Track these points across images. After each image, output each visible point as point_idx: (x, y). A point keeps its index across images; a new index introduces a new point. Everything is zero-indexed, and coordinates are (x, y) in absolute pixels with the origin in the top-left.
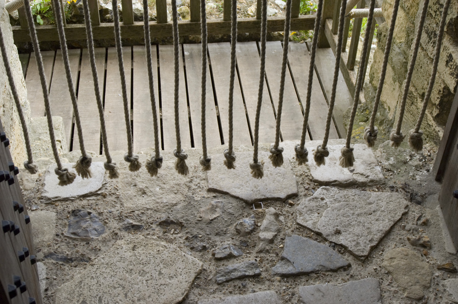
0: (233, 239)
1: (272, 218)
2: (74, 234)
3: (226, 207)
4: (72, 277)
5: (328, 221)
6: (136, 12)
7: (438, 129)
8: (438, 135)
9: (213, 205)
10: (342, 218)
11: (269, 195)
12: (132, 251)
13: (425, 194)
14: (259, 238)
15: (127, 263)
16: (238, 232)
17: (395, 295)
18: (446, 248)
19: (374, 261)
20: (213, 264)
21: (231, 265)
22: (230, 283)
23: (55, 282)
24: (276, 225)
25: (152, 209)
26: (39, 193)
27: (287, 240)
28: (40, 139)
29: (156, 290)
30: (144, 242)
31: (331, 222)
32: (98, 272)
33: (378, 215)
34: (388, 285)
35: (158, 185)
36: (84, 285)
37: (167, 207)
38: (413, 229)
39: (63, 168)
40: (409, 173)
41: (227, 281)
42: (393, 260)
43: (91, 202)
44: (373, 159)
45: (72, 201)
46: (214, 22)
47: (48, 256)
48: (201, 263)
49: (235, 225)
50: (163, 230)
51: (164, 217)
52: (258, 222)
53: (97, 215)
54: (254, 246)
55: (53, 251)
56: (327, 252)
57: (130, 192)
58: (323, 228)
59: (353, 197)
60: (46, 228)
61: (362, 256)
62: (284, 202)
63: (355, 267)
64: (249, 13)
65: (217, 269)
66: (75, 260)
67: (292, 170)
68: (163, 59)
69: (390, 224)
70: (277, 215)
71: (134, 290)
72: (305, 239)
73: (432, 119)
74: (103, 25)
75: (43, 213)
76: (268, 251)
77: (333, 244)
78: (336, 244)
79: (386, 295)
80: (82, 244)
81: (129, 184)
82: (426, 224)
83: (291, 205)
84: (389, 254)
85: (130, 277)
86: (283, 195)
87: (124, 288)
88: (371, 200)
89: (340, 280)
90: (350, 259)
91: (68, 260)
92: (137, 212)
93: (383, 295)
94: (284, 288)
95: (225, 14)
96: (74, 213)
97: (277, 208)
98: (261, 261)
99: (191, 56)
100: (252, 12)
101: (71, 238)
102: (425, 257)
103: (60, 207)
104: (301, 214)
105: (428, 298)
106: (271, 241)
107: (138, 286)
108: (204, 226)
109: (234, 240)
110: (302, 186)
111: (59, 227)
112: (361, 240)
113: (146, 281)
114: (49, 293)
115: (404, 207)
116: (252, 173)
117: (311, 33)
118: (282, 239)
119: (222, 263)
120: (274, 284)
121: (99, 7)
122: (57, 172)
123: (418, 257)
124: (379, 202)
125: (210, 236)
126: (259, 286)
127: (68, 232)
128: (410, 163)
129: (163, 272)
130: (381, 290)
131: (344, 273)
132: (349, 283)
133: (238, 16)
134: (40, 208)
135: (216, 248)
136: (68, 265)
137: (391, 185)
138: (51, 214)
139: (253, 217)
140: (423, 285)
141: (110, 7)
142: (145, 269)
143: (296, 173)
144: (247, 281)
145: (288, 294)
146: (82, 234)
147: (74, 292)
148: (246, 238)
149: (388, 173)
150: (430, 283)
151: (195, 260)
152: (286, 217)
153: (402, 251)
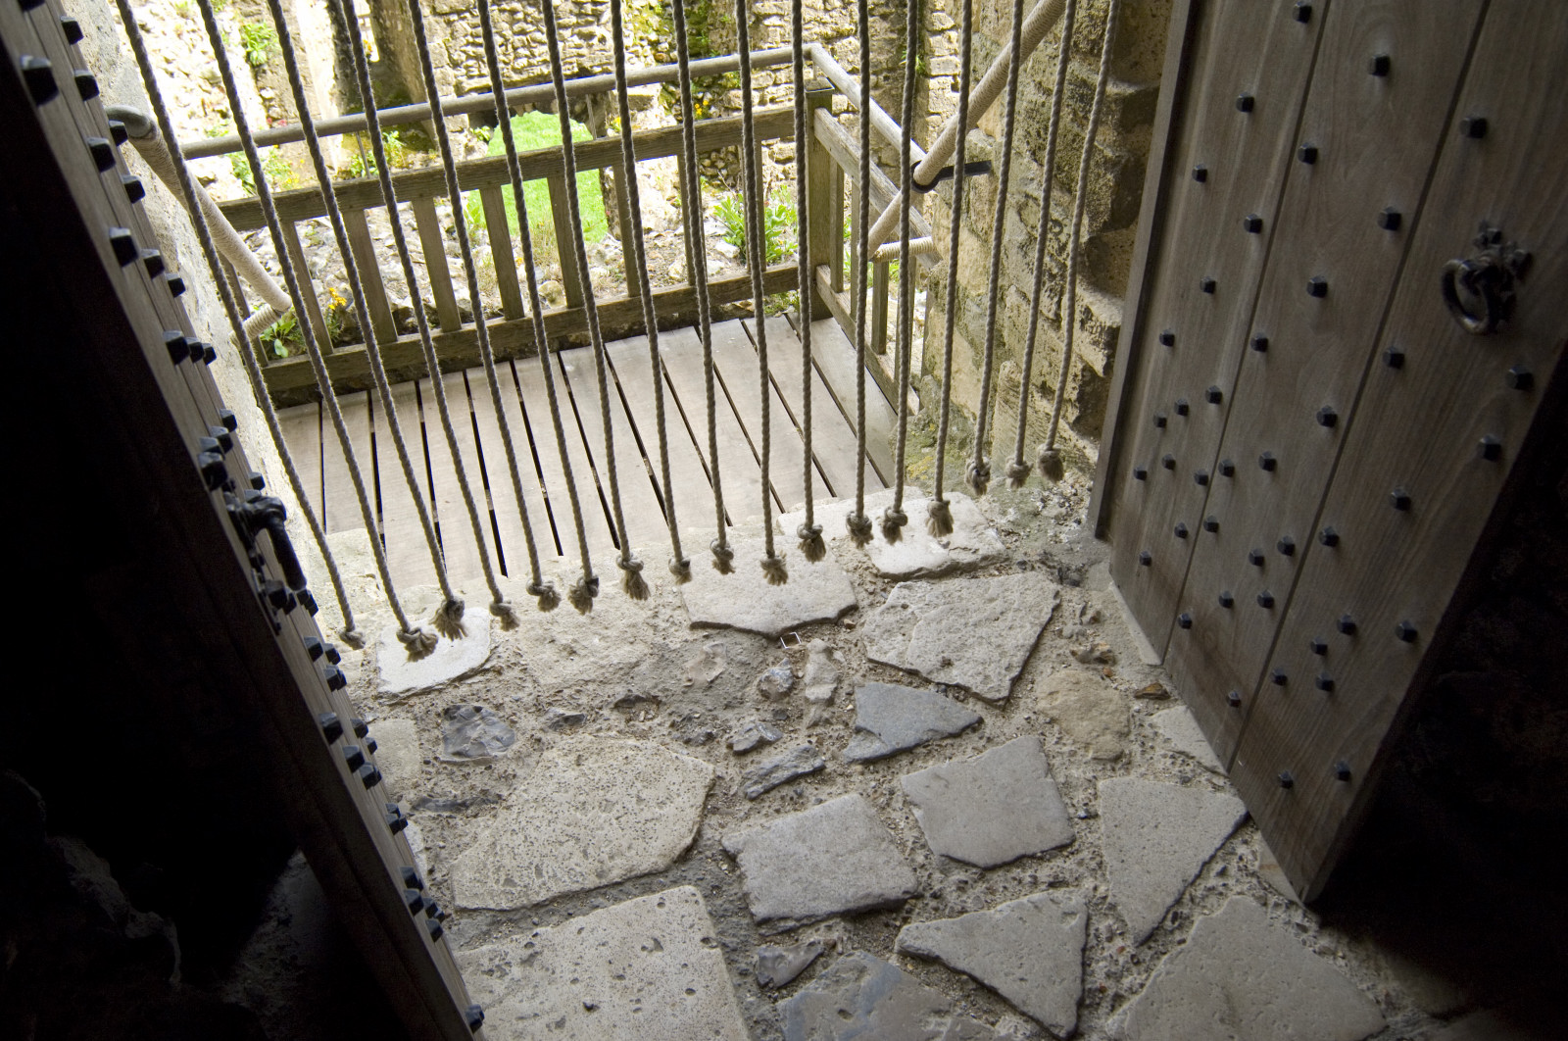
0: (758, 710)
1: (822, 658)
2: (458, 754)
3: (733, 652)
4: (475, 838)
5: (925, 646)
6: (463, 306)
7: (1081, 443)
8: (1084, 455)
9: (707, 653)
10: (948, 636)
11: (806, 617)
12: (575, 767)
13: (1084, 565)
14: (807, 700)
15: (572, 792)
16: (765, 695)
17: (1072, 759)
18: (1142, 657)
19: (1021, 703)
20: (732, 764)
21: (767, 759)
22: (773, 793)
23: (444, 853)
24: (832, 670)
25: (594, 681)
26: (372, 688)
27: (858, 695)
29: (641, 833)
30: (595, 746)
31: (929, 646)
32: (522, 818)
33: (1010, 619)
34: (1057, 743)
35: (595, 634)
36: (502, 849)
37: (622, 672)
38: (1077, 634)
39: (412, 629)
40: (1046, 532)
41: (767, 791)
42: (1055, 696)
43: (476, 687)
44: (978, 518)
45: (440, 691)
46: (611, 302)
47: (419, 805)
48: (711, 767)
49: (756, 683)
50: (623, 717)
51: (620, 691)
52: (797, 670)
53: (493, 711)
54: (800, 717)
55: (425, 795)
56: (935, 704)
57: (544, 656)
58: (918, 661)
59: (959, 593)
60: (401, 753)
61: (999, 699)
62: (836, 624)
63: (992, 723)
64: (672, 275)
65: (743, 771)
66: (472, 804)
67: (836, 561)
68: (527, 385)
69: (1035, 632)
70: (829, 652)
71: (599, 841)
72: (893, 685)
73: (1067, 427)
74: (404, 339)
75: (389, 723)
76: (828, 722)
77: (943, 687)
78: (947, 686)
79: (1056, 762)
80: (478, 770)
82: (1096, 620)
83: (850, 627)
84: (1045, 687)
85: (584, 817)
86: (831, 612)
87: (578, 840)
88: (992, 592)
89: (969, 750)
90: (979, 709)
91: (458, 807)
93: (1052, 763)
94: (873, 784)
95: (629, 285)
96: (449, 713)
97: (826, 638)
98: (820, 743)
99: (579, 371)
100: (678, 273)
101: (454, 764)
102: (1108, 681)
103: (419, 706)
104: (872, 641)
105: (1130, 754)
106: (830, 702)
107: (605, 832)
108: (699, 695)
109: (761, 712)
110: (861, 589)
111: (427, 745)
112: (991, 670)
113: (617, 819)
114: (438, 876)
115: (1052, 595)
116: (766, 576)
117: (794, 295)
118: (849, 694)
119: (749, 759)
120: (852, 779)
121: (390, 307)
122: (402, 638)
123: (1097, 683)
124: (1006, 594)
125: (714, 713)
126: (827, 789)
127: (446, 753)
128: (1045, 513)
129: (643, 796)
130: (1046, 755)
131: (975, 737)
132: (986, 753)
133: (652, 285)
134: (381, 716)
135: (732, 733)
136: (459, 816)
137: (1020, 560)
138: (403, 724)
139: (786, 663)
140: (1118, 732)
141: (408, 303)
142: (608, 796)
144: (803, 784)
145: (883, 794)
146: (473, 752)
147: (485, 866)
148: (783, 704)
149: (1009, 539)
150: (1128, 726)
151: (696, 767)
152: (846, 651)
153: (1066, 676)
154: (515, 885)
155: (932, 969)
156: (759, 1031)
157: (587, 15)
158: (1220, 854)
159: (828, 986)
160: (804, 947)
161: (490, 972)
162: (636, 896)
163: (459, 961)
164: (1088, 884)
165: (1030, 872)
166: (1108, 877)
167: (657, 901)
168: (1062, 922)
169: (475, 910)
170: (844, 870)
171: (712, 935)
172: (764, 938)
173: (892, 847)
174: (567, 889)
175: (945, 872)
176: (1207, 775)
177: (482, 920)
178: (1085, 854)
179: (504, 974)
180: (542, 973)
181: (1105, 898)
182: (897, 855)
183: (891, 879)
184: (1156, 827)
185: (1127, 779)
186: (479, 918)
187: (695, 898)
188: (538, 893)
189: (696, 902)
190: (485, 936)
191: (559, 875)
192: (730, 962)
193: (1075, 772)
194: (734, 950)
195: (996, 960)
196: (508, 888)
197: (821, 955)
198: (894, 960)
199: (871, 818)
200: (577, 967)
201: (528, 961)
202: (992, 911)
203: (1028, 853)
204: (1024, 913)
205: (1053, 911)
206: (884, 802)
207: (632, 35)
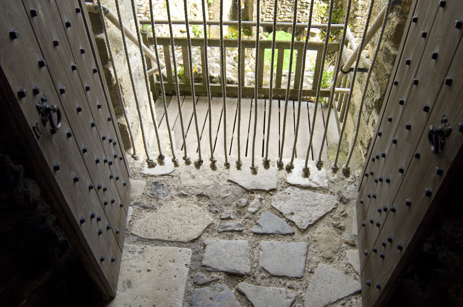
0: (233, 209)
1: (258, 201)
2: (152, 194)
3: (235, 191)
4: (144, 217)
5: (288, 207)
9: (227, 189)
10: (297, 206)
11: (259, 188)
12: (178, 208)
13: (350, 198)
14: (248, 211)
15: (173, 214)
16: (237, 206)
17: (315, 254)
18: (353, 232)
19: (309, 233)
20: (219, 221)
21: (228, 223)
22: (225, 233)
23: (135, 218)
24: (259, 205)
25: (195, 187)
26: (140, 171)
27: (263, 214)
29: (185, 230)
30: (186, 204)
31: (290, 207)
32: (158, 216)
33: (318, 207)
34: (313, 248)
35: (202, 174)
36: (149, 222)
37: (204, 187)
38: (337, 218)
39: (150, 159)
40: (344, 185)
41: (224, 232)
42: (320, 234)
43: (165, 179)
44: (324, 175)
45: (156, 177)
47: (136, 204)
48: (212, 220)
49: (237, 201)
50: (198, 199)
51: (200, 191)
52: (250, 202)
53: (166, 186)
54: (244, 215)
55: (139, 202)
56: (282, 224)
57: (186, 176)
58: (284, 210)
59: (307, 195)
60: (139, 190)
61: (302, 229)
62: (268, 192)
63: (297, 235)
65: (221, 224)
66: (149, 208)
67: (277, 175)
69: (323, 213)
70: (261, 200)
71: (173, 229)
72: (273, 215)
73: (363, 156)
75: (140, 181)
76: (250, 219)
77: (288, 220)
78: (289, 220)
79: (310, 253)
80: (154, 200)
81: (187, 172)
82: (345, 216)
83: (271, 195)
84: (318, 230)
85: (173, 221)
86: (267, 189)
87: (168, 227)
88: (317, 198)
89: (286, 240)
90: (295, 230)
91: (145, 208)
92: (187, 187)
93: (308, 252)
94: (254, 240)
96: (155, 183)
98: (245, 224)
101: (150, 196)
102: (339, 235)
103: (149, 179)
104: (274, 200)
105: (334, 259)
106: (254, 213)
107: (176, 227)
108: (220, 200)
110: (280, 185)
111: (146, 190)
112: (304, 220)
113: (181, 225)
114: (131, 223)
115: (335, 204)
118: (260, 213)
119: (224, 221)
120: (249, 237)
122: (147, 161)
123: (335, 234)
124: (321, 200)
125: (221, 206)
126: (240, 237)
127: (149, 193)
129: (191, 221)
130: (307, 250)
131: (290, 237)
132: (291, 243)
134: (139, 178)
135: (223, 213)
136: (144, 210)
137: (331, 191)
138: (143, 182)
139: (247, 199)
140: (333, 251)
142: (182, 218)
143: (278, 177)
144: (235, 233)
145: (255, 244)
146: (156, 195)
147: (143, 225)
148: (241, 209)
149: (331, 184)
150: (338, 250)
151: (209, 218)
152: (266, 201)
153: (327, 229)
154: (147, 232)
155: (243, 297)
156: (187, 294)
157: (304, 6)
158: (346, 298)
159: (211, 290)
160: (210, 277)
161: (130, 252)
162: (175, 246)
163: (124, 246)
164: (300, 291)
165: (285, 281)
166: (307, 292)
167: (180, 250)
168: (286, 299)
169: (135, 235)
170: (232, 260)
171: (189, 264)
172: (202, 271)
173: (249, 259)
174: (159, 238)
175: (260, 272)
176: (355, 274)
177: (136, 238)
178: (304, 283)
179: (133, 254)
180: (142, 257)
181: (302, 297)
182: (249, 261)
183: (244, 268)
184: (330, 283)
185: (328, 266)
186: (135, 237)
187: (189, 253)
188: (152, 236)
189: (189, 254)
190: (134, 242)
191: (159, 234)
192: (190, 273)
193: (314, 258)
194: (193, 270)
195: (261, 302)
196: (145, 232)
197: (214, 281)
198: (234, 291)
199: (247, 249)
200: (151, 259)
201: (140, 253)
202: (267, 288)
203: (287, 276)
204: (276, 292)
205: (285, 295)
206: (254, 246)
207: (316, 14)
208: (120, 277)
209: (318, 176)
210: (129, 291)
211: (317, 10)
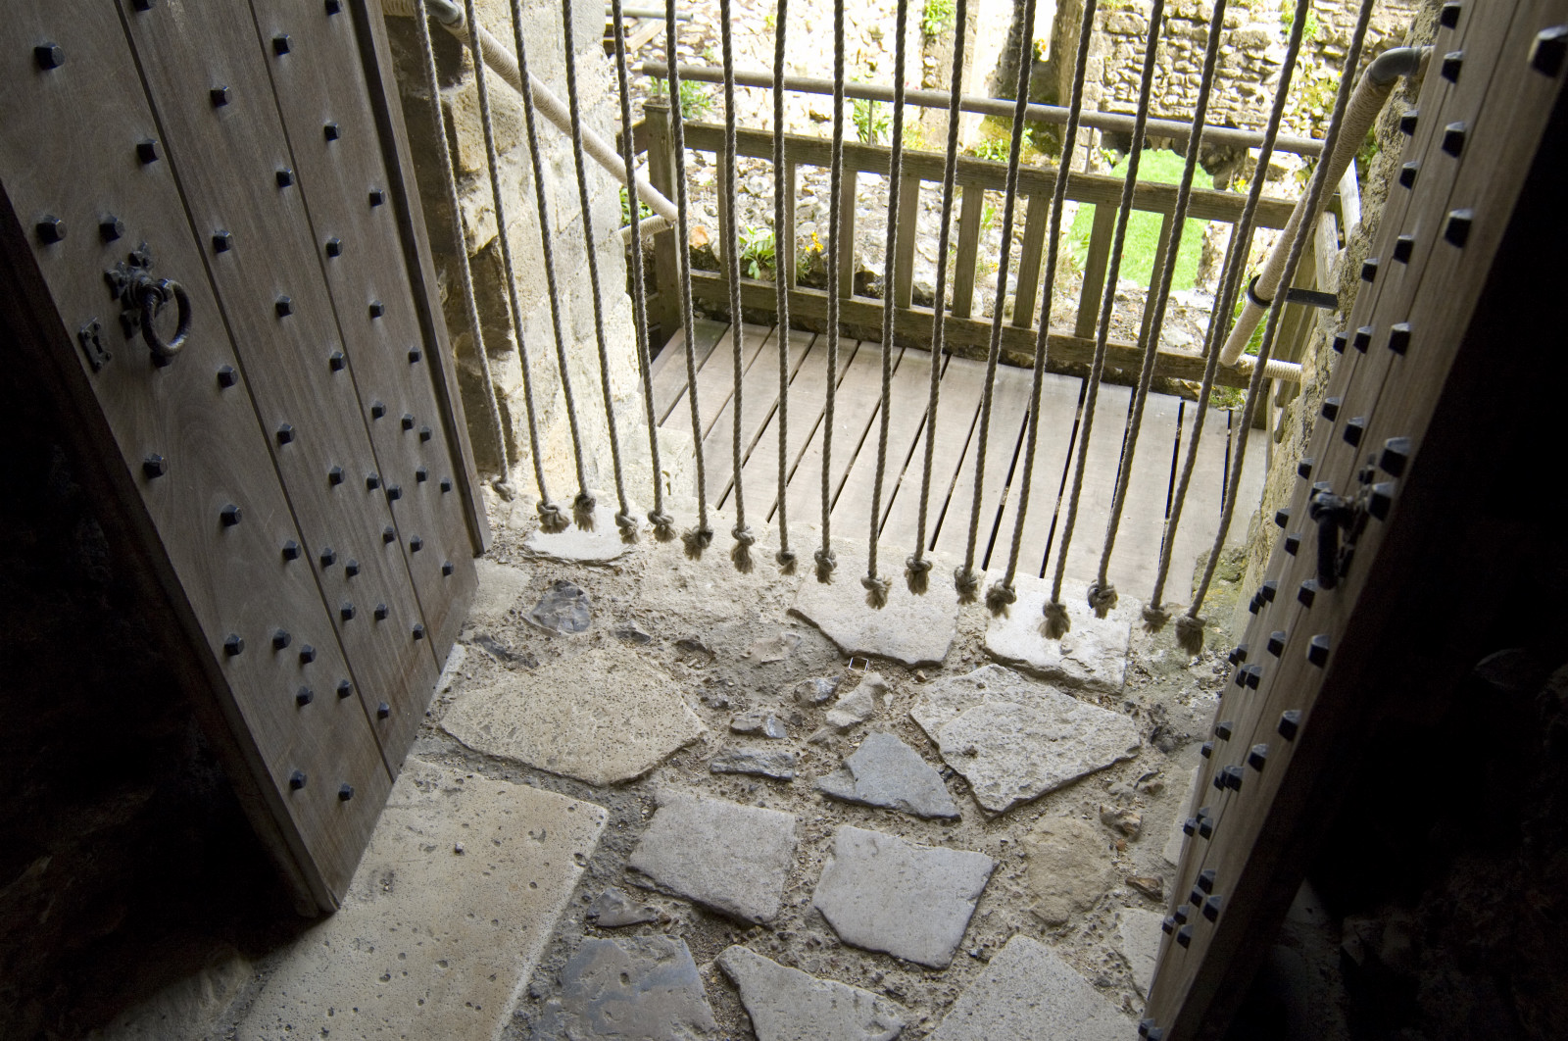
0: (782, 706)
1: (869, 692)
2: (537, 617)
3: (803, 649)
4: (494, 684)
5: (965, 729)
6: (922, 290)
9: (780, 639)
10: (995, 731)
11: (886, 651)
12: (605, 672)
13: (1189, 736)
14: (826, 718)
15: (586, 688)
16: (797, 696)
17: (1012, 901)
18: (1165, 850)
19: (1012, 827)
21: (749, 748)
22: (732, 777)
23: (465, 683)
24: (868, 706)
25: (680, 616)
26: (523, 539)
27: (871, 738)
28: (638, 463)
29: (606, 748)
30: (633, 664)
31: (969, 731)
32: (534, 688)
33: (1067, 746)
34: (1012, 878)
35: (713, 580)
36: (502, 702)
37: (707, 620)
38: (1122, 795)
39: (550, 504)
40: (1180, 689)
41: (728, 773)
42: (1047, 837)
43: (592, 575)
44: (1121, 643)
45: (565, 565)
46: (1058, 334)
47: (480, 640)
48: (704, 728)
49: (799, 683)
50: (678, 655)
51: (690, 632)
52: (842, 691)
53: (589, 599)
54: (811, 731)
55: (490, 635)
56: (928, 781)
57: (661, 577)
58: (946, 737)
59: (1041, 700)
60: (500, 596)
61: (990, 810)
62: (910, 671)
63: (969, 825)
65: (725, 747)
66: (516, 659)
67: (957, 618)
69: (1079, 771)
70: (880, 690)
71: (571, 736)
74: (857, 299)
75: (514, 570)
76: (827, 746)
77: (950, 771)
78: (955, 772)
79: (995, 894)
80: (540, 637)
81: (667, 564)
82: (1154, 792)
83: (920, 680)
84: (1047, 824)
85: (577, 713)
86: (911, 658)
87: (558, 726)
88: (1070, 716)
89: (925, 838)
90: (967, 808)
91: (504, 655)
92: (655, 614)
93: (989, 891)
94: (819, 817)
96: (558, 585)
98: (806, 760)
101: (527, 623)
102: (1115, 853)
103: (543, 568)
104: (925, 700)
105: (1073, 928)
106: (844, 731)
107: (580, 732)
108: (747, 669)
109: (783, 709)
110: (959, 653)
111: (523, 600)
112: (1006, 782)
113: (599, 727)
114: (448, 696)
115: (1128, 747)
118: (865, 734)
119: (738, 739)
120: (805, 804)
121: (857, 266)
122: (539, 509)
123: (1098, 848)
124: (1084, 723)
126: (778, 799)
127: (531, 613)
128: (1194, 670)
129: (632, 721)
130: (989, 882)
131: (940, 829)
132: (939, 849)
133: (1110, 334)
134: (513, 562)
135: (745, 713)
136: (500, 663)
137: (1130, 701)
138: (522, 576)
139: (835, 680)
140: (1077, 902)
142: (608, 707)
143: (960, 627)
144: (762, 784)
145: (819, 831)
146: (548, 623)
147: (482, 706)
148: (805, 711)
149: (1137, 677)
150: (1094, 903)
151: (695, 721)
152: (898, 698)
153: (1074, 826)
154: (489, 733)
155: (729, 994)
156: (556, 948)
157: (1254, 71)
159: (633, 949)
160: (643, 907)
161: (419, 784)
162: (562, 792)
163: (406, 764)
164: (921, 1013)
165: (881, 970)
166: (944, 1019)
167: (572, 805)
168: (866, 1028)
169: (449, 735)
170: (727, 869)
171: (588, 855)
172: (623, 884)
173: (782, 876)
174: (520, 757)
175: (809, 923)
176: (1131, 993)
177: (449, 744)
178: (944, 987)
179: (427, 791)
180: (451, 806)
181: (925, 1034)
182: (780, 884)
183: (758, 900)
184: (1032, 1005)
185: (1046, 948)
187: (600, 820)
188: (498, 748)
189: (598, 824)
190: (440, 757)
191: (523, 744)
192: (583, 883)
193: (1004, 913)
194: (594, 877)
195: (782, 1020)
196: (482, 733)
197: (650, 923)
198: (706, 968)
199: (786, 842)
200: (476, 818)
202: (817, 980)
203: (894, 953)
204: (841, 999)
205: (868, 1015)
206: (815, 837)
207: (1295, 104)
208: (367, 854)
209: (1095, 644)
210: (382, 901)
211: (1300, 90)
